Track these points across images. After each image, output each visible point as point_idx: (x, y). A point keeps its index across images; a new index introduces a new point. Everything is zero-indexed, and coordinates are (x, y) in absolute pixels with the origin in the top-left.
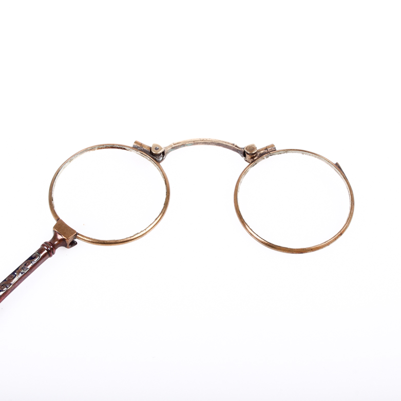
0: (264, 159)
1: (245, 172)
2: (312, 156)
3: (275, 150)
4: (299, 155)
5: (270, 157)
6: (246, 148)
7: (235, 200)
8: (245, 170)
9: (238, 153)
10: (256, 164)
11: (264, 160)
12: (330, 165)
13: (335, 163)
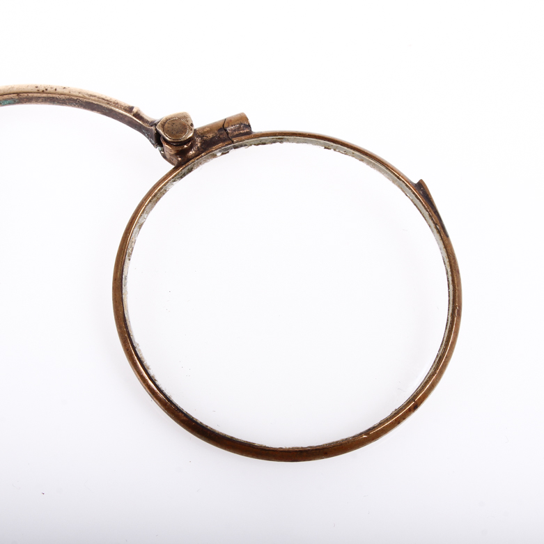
0: (215, 156)
1: (154, 195)
2: (353, 155)
3: (250, 133)
4: (316, 150)
5: (233, 152)
6: (163, 126)
7: (115, 279)
8: (154, 188)
9: (144, 133)
10: (190, 170)
11: (214, 160)
12: (399, 186)
13: (416, 181)
